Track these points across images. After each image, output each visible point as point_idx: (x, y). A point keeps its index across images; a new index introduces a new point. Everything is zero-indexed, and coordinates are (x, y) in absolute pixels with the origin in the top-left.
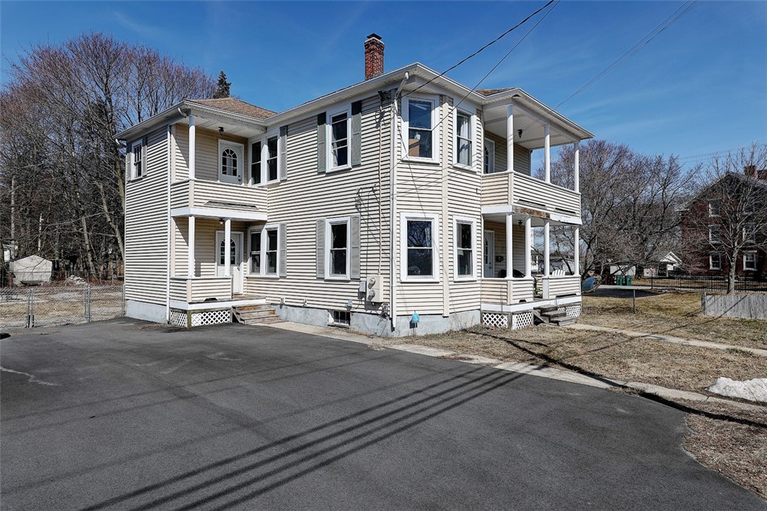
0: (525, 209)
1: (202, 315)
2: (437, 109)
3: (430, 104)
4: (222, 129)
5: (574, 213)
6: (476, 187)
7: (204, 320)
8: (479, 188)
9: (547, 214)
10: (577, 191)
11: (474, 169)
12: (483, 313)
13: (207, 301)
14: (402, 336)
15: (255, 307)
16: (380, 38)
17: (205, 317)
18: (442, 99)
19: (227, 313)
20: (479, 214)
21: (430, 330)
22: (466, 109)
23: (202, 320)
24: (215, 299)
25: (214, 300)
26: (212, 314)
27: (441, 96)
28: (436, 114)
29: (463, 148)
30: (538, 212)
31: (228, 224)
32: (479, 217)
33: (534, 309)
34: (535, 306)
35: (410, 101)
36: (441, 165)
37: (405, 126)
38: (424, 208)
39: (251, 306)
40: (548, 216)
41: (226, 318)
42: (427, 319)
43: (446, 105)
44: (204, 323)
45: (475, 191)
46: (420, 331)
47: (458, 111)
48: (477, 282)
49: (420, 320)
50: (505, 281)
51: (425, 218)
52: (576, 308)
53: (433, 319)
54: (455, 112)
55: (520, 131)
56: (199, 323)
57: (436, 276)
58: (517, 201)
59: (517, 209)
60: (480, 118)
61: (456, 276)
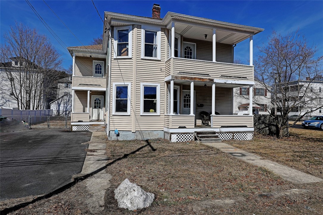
0: (186, 77)
1: (77, 127)
2: (131, 32)
3: (128, 30)
4: (91, 56)
5: (246, 78)
6: (160, 68)
7: (78, 129)
8: (162, 68)
9: (210, 79)
10: (251, 64)
11: (159, 58)
12: (165, 132)
13: (79, 121)
14: (113, 140)
15: (99, 125)
18: (133, 27)
20: (164, 81)
21: (125, 138)
22: (151, 29)
24: (82, 121)
26: (81, 127)
27: (133, 25)
28: (130, 34)
29: (149, 51)
30: (200, 79)
32: (164, 83)
33: (195, 132)
34: (195, 131)
35: (118, 31)
36: (133, 58)
37: (115, 43)
38: (124, 80)
40: (212, 80)
41: (87, 128)
42: (124, 133)
43: (135, 29)
45: (160, 70)
46: (120, 138)
47: (146, 31)
48: (161, 116)
49: (121, 133)
50: (169, 116)
51: (125, 85)
52: (247, 134)
53: (127, 133)
54: (143, 32)
55: (206, 36)
56: (76, 130)
57: (128, 113)
58: (177, 73)
59: (176, 77)
60: (165, 32)
61: (142, 112)
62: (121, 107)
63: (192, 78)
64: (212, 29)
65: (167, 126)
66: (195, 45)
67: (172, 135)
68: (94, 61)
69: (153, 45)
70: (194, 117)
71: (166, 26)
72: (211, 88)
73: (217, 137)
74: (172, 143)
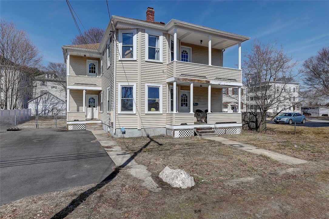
0: (187, 79)
1: (73, 126)
2: (136, 35)
3: (132, 33)
4: (85, 55)
5: (236, 80)
6: (162, 70)
7: (74, 128)
8: (164, 70)
9: (206, 81)
10: (240, 68)
11: (161, 60)
12: (167, 129)
13: (75, 120)
14: (118, 137)
15: (95, 124)
16: (153, 9)
17: (74, 127)
18: (138, 30)
19: (84, 126)
20: (165, 82)
21: (131, 135)
22: (155, 33)
23: (73, 128)
25: (77, 120)
26: (77, 126)
27: (137, 29)
28: (135, 38)
29: (153, 53)
30: (199, 80)
31: (84, 92)
32: (165, 84)
33: (195, 128)
34: (195, 127)
35: (123, 34)
36: (137, 61)
37: (120, 45)
38: (128, 81)
39: (94, 123)
40: (209, 82)
41: (84, 127)
42: (130, 131)
43: (140, 33)
44: (74, 129)
45: (162, 72)
46: (126, 136)
47: (149, 35)
48: (163, 114)
49: (127, 131)
50: (172, 114)
51: (129, 85)
52: (236, 129)
53: (133, 131)
54: (146, 36)
55: (201, 41)
56: (72, 129)
57: (134, 111)
58: (179, 75)
59: (178, 79)
60: (166, 37)
61: (146, 111)
62: (127, 106)
63: (192, 80)
64: (208, 36)
65: (170, 124)
66: (190, 49)
67: (176, 131)
68: (87, 60)
69: (155, 48)
70: (194, 115)
71: (167, 31)
72: (207, 88)
73: (213, 132)
74: (175, 138)
